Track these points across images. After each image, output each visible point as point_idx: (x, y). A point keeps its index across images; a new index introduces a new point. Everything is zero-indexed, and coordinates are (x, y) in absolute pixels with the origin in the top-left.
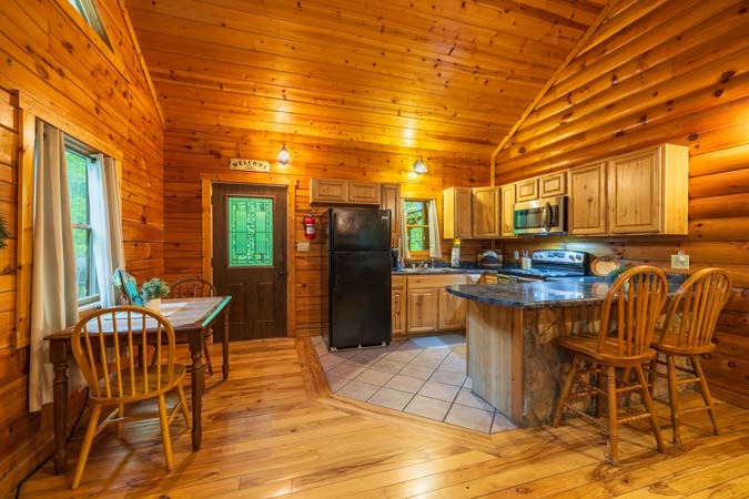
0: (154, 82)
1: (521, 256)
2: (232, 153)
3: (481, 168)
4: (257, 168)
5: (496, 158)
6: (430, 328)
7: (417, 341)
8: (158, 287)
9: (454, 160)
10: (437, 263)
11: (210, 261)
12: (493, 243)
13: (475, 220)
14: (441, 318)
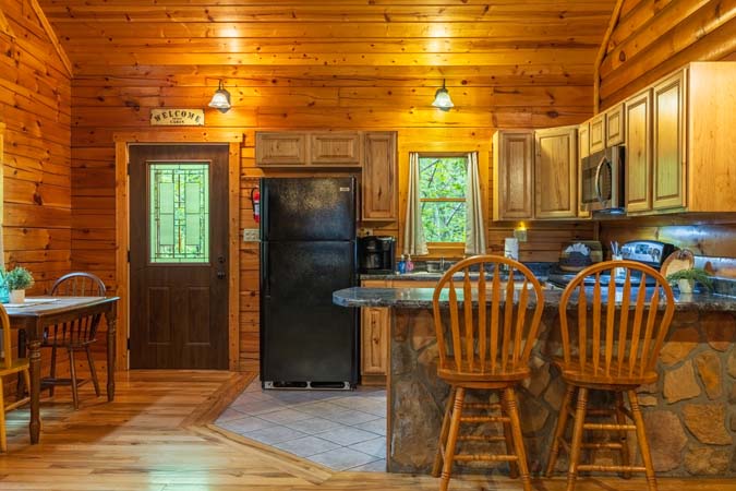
0: (52, 24)
2: (154, 102)
4: (188, 121)
8: (20, 277)
11: (125, 254)
13: (538, 187)
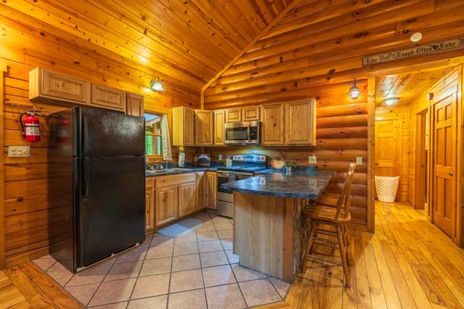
1: (224, 158)
3: (196, 96)
5: (205, 92)
6: (173, 218)
7: (163, 231)
9: (180, 87)
10: (170, 165)
12: (203, 149)
13: (197, 133)
14: (181, 208)
